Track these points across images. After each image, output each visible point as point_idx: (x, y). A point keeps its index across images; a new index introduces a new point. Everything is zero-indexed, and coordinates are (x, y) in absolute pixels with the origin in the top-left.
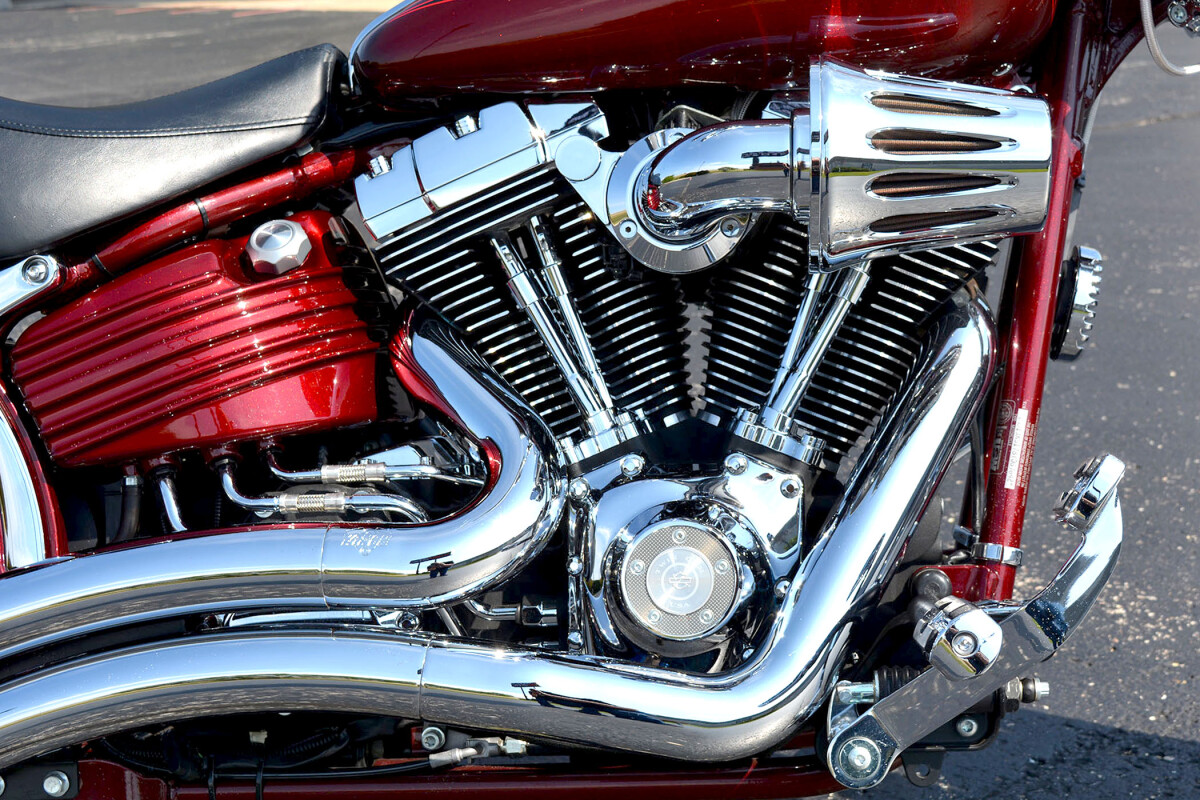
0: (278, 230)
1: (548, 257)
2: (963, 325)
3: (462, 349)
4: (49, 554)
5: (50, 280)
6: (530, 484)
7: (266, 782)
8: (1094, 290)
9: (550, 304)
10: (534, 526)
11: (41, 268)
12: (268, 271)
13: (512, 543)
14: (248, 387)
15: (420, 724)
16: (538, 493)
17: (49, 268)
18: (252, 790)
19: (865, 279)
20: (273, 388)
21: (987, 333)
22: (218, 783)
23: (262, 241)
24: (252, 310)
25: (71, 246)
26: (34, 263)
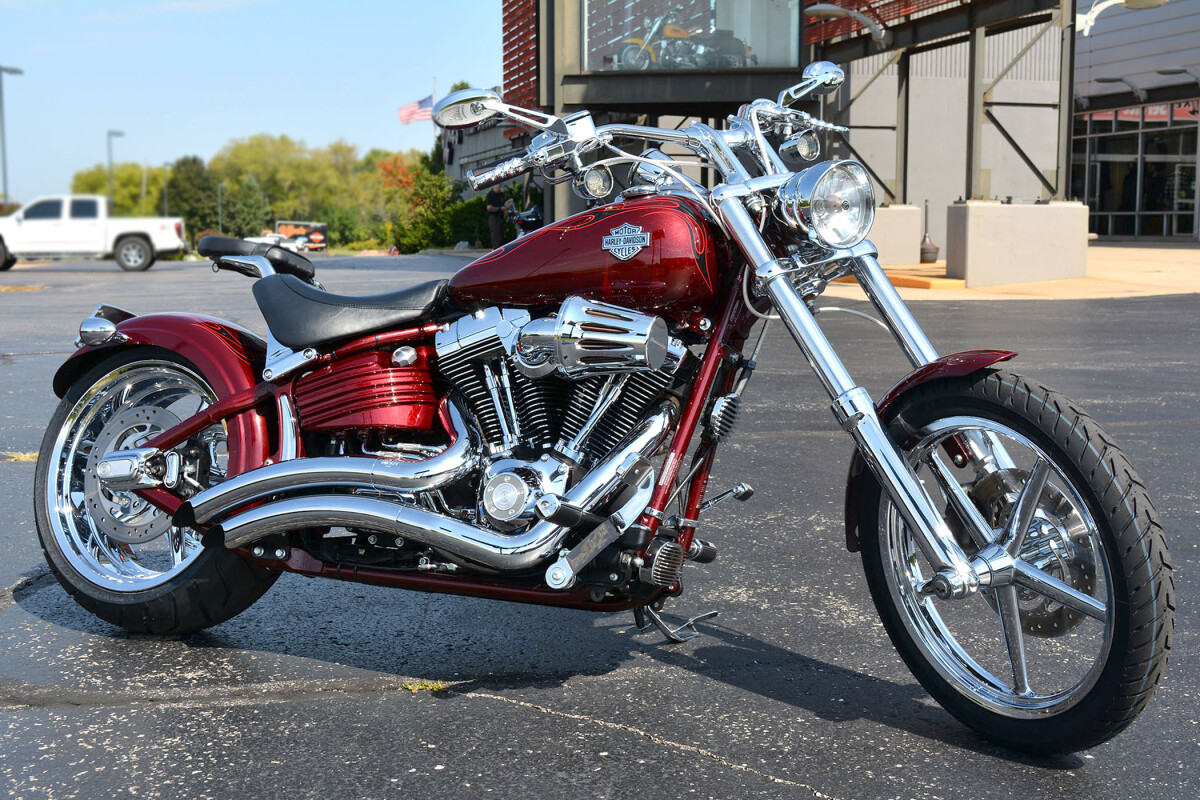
0: (403, 350)
1: (504, 371)
2: (658, 414)
4: (297, 456)
5: (313, 357)
6: (463, 452)
7: (359, 569)
8: (723, 409)
9: (502, 391)
10: (458, 467)
11: (310, 353)
12: (397, 365)
14: (385, 406)
15: (398, 536)
17: (313, 353)
18: (351, 572)
20: (396, 408)
21: (667, 422)
22: (342, 567)
23: (398, 354)
24: (394, 377)
25: (323, 346)
26: (308, 351)
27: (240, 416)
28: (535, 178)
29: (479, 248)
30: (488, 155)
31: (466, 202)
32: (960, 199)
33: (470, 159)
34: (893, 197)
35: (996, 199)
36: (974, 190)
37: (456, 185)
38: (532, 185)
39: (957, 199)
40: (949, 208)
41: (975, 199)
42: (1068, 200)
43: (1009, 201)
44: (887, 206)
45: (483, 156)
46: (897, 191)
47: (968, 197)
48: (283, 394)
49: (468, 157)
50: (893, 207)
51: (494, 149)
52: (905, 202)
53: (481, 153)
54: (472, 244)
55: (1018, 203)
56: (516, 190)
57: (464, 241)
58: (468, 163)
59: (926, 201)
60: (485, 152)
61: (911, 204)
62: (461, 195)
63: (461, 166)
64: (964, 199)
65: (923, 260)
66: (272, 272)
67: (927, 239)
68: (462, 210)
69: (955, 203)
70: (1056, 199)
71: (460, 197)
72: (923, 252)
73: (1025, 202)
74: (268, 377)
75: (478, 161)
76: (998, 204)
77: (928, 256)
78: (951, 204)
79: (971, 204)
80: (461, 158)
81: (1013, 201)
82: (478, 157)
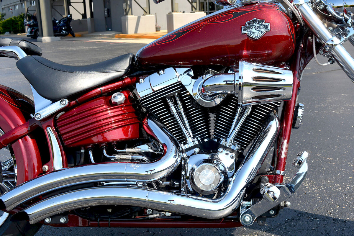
0: (118, 95)
1: (179, 103)
2: (273, 120)
3: (159, 123)
4: (63, 167)
5: (66, 105)
6: (174, 154)
7: (111, 221)
8: (302, 113)
9: (179, 113)
10: (174, 164)
11: (64, 102)
12: (115, 104)
13: (169, 168)
14: (110, 130)
16: (175, 156)
17: (66, 102)
18: (108, 223)
19: (251, 109)
20: (116, 131)
22: (100, 221)
23: (114, 97)
24: (112, 113)
25: (71, 97)
26: (62, 101)
27: (20, 140)
28: (29, 11)
29: (13, 34)
30: (11, 5)
31: (7, 19)
32: (170, 12)
33: (5, 6)
34: (146, 12)
35: (180, 12)
36: (174, 9)
37: (2, 14)
38: (28, 14)
39: (169, 12)
40: (167, 15)
41: (175, 12)
42: (200, 11)
43: (184, 12)
44: (145, 15)
45: (9, 5)
46: (147, 10)
47: (173, 11)
48: (48, 126)
49: (4, 6)
50: (147, 16)
51: (14, 3)
52: (150, 14)
53: (9, 4)
54: (10, 32)
55: (186, 13)
56: (23, 15)
57: (8, 32)
58: (5, 8)
59: (156, 13)
60: (10, 4)
61: (152, 14)
62: (4, 18)
63: (2, 9)
64: (171, 12)
65: (157, 31)
66: (25, 55)
67: (157, 25)
68: (6, 23)
69: (169, 13)
70: (197, 11)
71: (3, 18)
72: (156, 28)
73: (188, 12)
74: (38, 118)
75: (8, 7)
76: (181, 13)
77: (158, 29)
78: (168, 14)
79: (174, 13)
80: (2, 6)
81: (185, 12)
82: (8, 6)
